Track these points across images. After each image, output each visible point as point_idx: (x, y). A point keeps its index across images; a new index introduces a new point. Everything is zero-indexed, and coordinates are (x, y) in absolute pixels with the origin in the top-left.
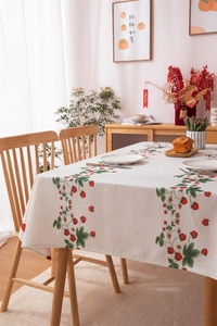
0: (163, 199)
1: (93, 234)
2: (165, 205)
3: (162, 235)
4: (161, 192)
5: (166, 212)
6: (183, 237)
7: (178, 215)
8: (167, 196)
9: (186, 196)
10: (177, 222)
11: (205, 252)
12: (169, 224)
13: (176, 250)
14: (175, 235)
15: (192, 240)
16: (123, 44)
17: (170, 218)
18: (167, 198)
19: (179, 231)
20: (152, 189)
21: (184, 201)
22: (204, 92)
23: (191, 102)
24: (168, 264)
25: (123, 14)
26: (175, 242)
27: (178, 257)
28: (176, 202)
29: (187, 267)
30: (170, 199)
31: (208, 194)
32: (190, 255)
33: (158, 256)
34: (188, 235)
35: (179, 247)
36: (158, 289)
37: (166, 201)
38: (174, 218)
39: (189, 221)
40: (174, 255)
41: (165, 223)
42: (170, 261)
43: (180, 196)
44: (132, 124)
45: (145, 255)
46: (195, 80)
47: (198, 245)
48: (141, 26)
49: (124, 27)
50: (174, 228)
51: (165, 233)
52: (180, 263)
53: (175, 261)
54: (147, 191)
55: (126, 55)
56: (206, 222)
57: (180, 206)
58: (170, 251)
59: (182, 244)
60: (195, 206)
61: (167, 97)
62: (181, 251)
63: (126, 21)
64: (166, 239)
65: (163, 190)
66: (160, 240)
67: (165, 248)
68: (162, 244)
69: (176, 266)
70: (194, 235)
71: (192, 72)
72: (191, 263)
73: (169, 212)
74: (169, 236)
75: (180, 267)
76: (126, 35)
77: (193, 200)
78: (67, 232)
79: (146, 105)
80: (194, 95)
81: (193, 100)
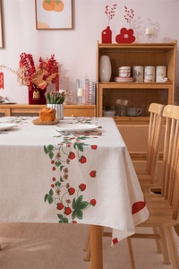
0: (51, 156)
2: (53, 162)
3: (51, 192)
4: (49, 150)
5: (54, 169)
6: (71, 191)
7: (66, 171)
8: (55, 152)
9: (73, 151)
10: (66, 177)
11: (93, 202)
12: (58, 180)
13: (65, 205)
14: (64, 190)
15: (81, 193)
17: (58, 174)
18: (55, 155)
19: (68, 186)
20: (39, 147)
21: (72, 156)
22: (53, 75)
23: (42, 84)
24: (57, 220)
26: (64, 197)
27: (68, 211)
28: (64, 158)
29: (76, 219)
30: (59, 156)
31: (94, 147)
32: (79, 207)
33: (46, 214)
34: (77, 189)
35: (68, 201)
36: (30, 250)
37: (54, 158)
38: (63, 174)
39: (77, 174)
40: (63, 210)
41: (54, 179)
42: (60, 216)
43: (68, 151)
45: (34, 215)
46: (45, 66)
47: (86, 197)
50: (63, 184)
51: (54, 190)
52: (69, 217)
53: (64, 216)
54: (34, 149)
56: (93, 174)
57: (68, 161)
58: (60, 206)
59: (71, 198)
60: (83, 160)
61: (21, 80)
62: (70, 205)
64: (55, 195)
65: (51, 147)
66: (49, 198)
67: (54, 205)
68: (51, 201)
69: (66, 221)
70: (83, 187)
71: (41, 61)
72: (80, 215)
73: (58, 168)
74: (58, 192)
75: (70, 221)
77: (81, 154)
79: (2, 86)
80: (45, 78)
81: (44, 83)
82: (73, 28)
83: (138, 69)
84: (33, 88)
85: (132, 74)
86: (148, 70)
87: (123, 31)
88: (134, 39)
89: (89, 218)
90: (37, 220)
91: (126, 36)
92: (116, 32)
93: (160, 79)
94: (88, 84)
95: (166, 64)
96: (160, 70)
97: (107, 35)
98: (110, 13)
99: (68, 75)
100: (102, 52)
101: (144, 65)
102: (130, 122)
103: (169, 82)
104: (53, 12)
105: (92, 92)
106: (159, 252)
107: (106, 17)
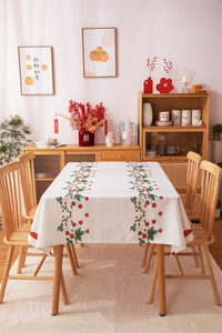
0: (135, 203)
1: (88, 231)
2: (136, 207)
3: (135, 225)
4: (134, 200)
5: (137, 211)
6: (147, 224)
7: (144, 212)
8: (137, 201)
9: (149, 200)
10: (144, 216)
11: (160, 231)
12: (139, 217)
13: (143, 232)
14: (142, 223)
15: (153, 225)
16: (29, 81)
17: (139, 214)
18: (137, 203)
19: (145, 221)
20: (128, 198)
21: (147, 203)
23: (92, 129)
24: (138, 242)
25: (28, 57)
26: (143, 228)
27: (145, 236)
28: (143, 204)
29: (150, 241)
30: (140, 203)
31: (161, 198)
32: (152, 233)
33: (132, 238)
34: (151, 223)
35: (145, 230)
37: (137, 205)
38: (142, 214)
39: (151, 213)
40: (142, 235)
41: (137, 217)
42: (140, 239)
43: (145, 200)
44: (46, 147)
45: (124, 238)
46: (94, 113)
47: (156, 228)
48: (44, 67)
49: (29, 67)
50: (142, 220)
51: (137, 223)
52: (146, 240)
53: (143, 239)
55: (32, 89)
56: (160, 214)
57: (145, 206)
58: (140, 233)
59: (147, 228)
60: (154, 205)
62: (146, 233)
63: (32, 63)
64: (137, 227)
65: (135, 198)
66: (133, 228)
67: (137, 232)
68: (134, 230)
69: (143, 242)
70: (154, 222)
71: (88, 105)
72: (152, 238)
73: (139, 210)
74: (139, 225)
75: (146, 242)
76: (31, 74)
77: (153, 202)
78: (67, 233)
79: (56, 131)
80: (94, 124)
81: (94, 128)
82: (117, 75)
83: (175, 113)
84: (83, 132)
85: (171, 117)
86: (185, 113)
87: (163, 80)
88: (172, 87)
89: (158, 240)
90: (126, 242)
91: (165, 85)
92: (156, 82)
93: (196, 122)
94: (131, 127)
95: (200, 108)
96: (196, 113)
97: (148, 85)
98: (151, 65)
99: (112, 118)
100: (145, 100)
101: (181, 109)
102: (170, 161)
103: (204, 125)
104: (99, 62)
105: (135, 134)
106: (197, 267)
107: (148, 69)
